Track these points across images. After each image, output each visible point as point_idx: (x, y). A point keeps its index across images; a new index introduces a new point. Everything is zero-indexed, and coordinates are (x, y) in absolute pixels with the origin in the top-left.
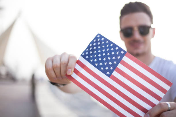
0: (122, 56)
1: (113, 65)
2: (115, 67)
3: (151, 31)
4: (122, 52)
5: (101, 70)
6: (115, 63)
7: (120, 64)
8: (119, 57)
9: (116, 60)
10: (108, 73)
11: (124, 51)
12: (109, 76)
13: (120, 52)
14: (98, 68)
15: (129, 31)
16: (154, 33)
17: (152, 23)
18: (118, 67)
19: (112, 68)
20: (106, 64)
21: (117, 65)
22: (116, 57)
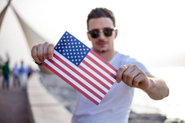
0: (87, 52)
1: (81, 58)
2: (82, 60)
3: (114, 33)
4: (88, 49)
5: (72, 62)
6: (82, 56)
7: (85, 57)
8: (85, 53)
9: (83, 54)
10: (77, 64)
11: (89, 49)
12: (77, 66)
13: (86, 49)
14: (70, 59)
15: (96, 33)
16: (116, 34)
17: (115, 26)
18: (84, 59)
19: (80, 60)
20: (75, 57)
21: (84, 58)
22: (83, 53)
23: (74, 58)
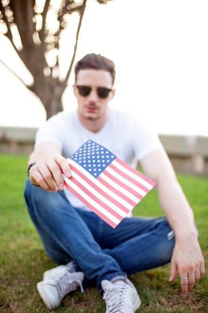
0: (111, 160)
1: (101, 167)
2: (103, 169)
4: (112, 157)
5: (89, 172)
6: (104, 165)
7: (108, 167)
8: (108, 161)
9: (106, 163)
10: (95, 174)
11: (114, 156)
12: (96, 177)
13: (110, 156)
14: (87, 169)
19: (100, 170)
20: (94, 165)
21: (105, 167)
22: (106, 160)
23: (92, 168)
